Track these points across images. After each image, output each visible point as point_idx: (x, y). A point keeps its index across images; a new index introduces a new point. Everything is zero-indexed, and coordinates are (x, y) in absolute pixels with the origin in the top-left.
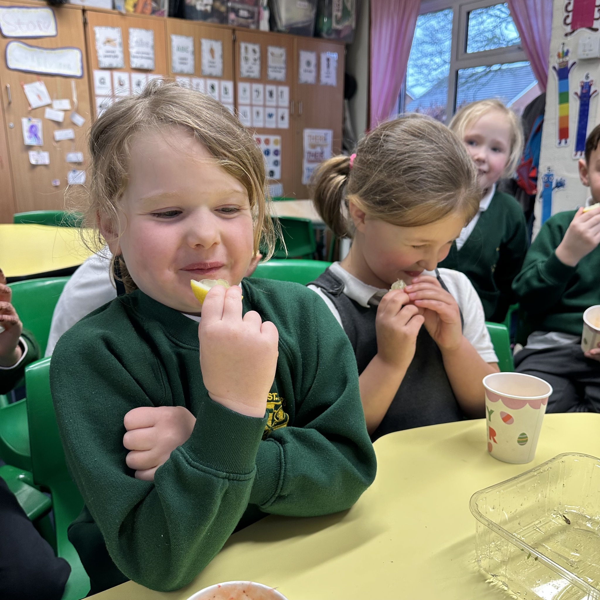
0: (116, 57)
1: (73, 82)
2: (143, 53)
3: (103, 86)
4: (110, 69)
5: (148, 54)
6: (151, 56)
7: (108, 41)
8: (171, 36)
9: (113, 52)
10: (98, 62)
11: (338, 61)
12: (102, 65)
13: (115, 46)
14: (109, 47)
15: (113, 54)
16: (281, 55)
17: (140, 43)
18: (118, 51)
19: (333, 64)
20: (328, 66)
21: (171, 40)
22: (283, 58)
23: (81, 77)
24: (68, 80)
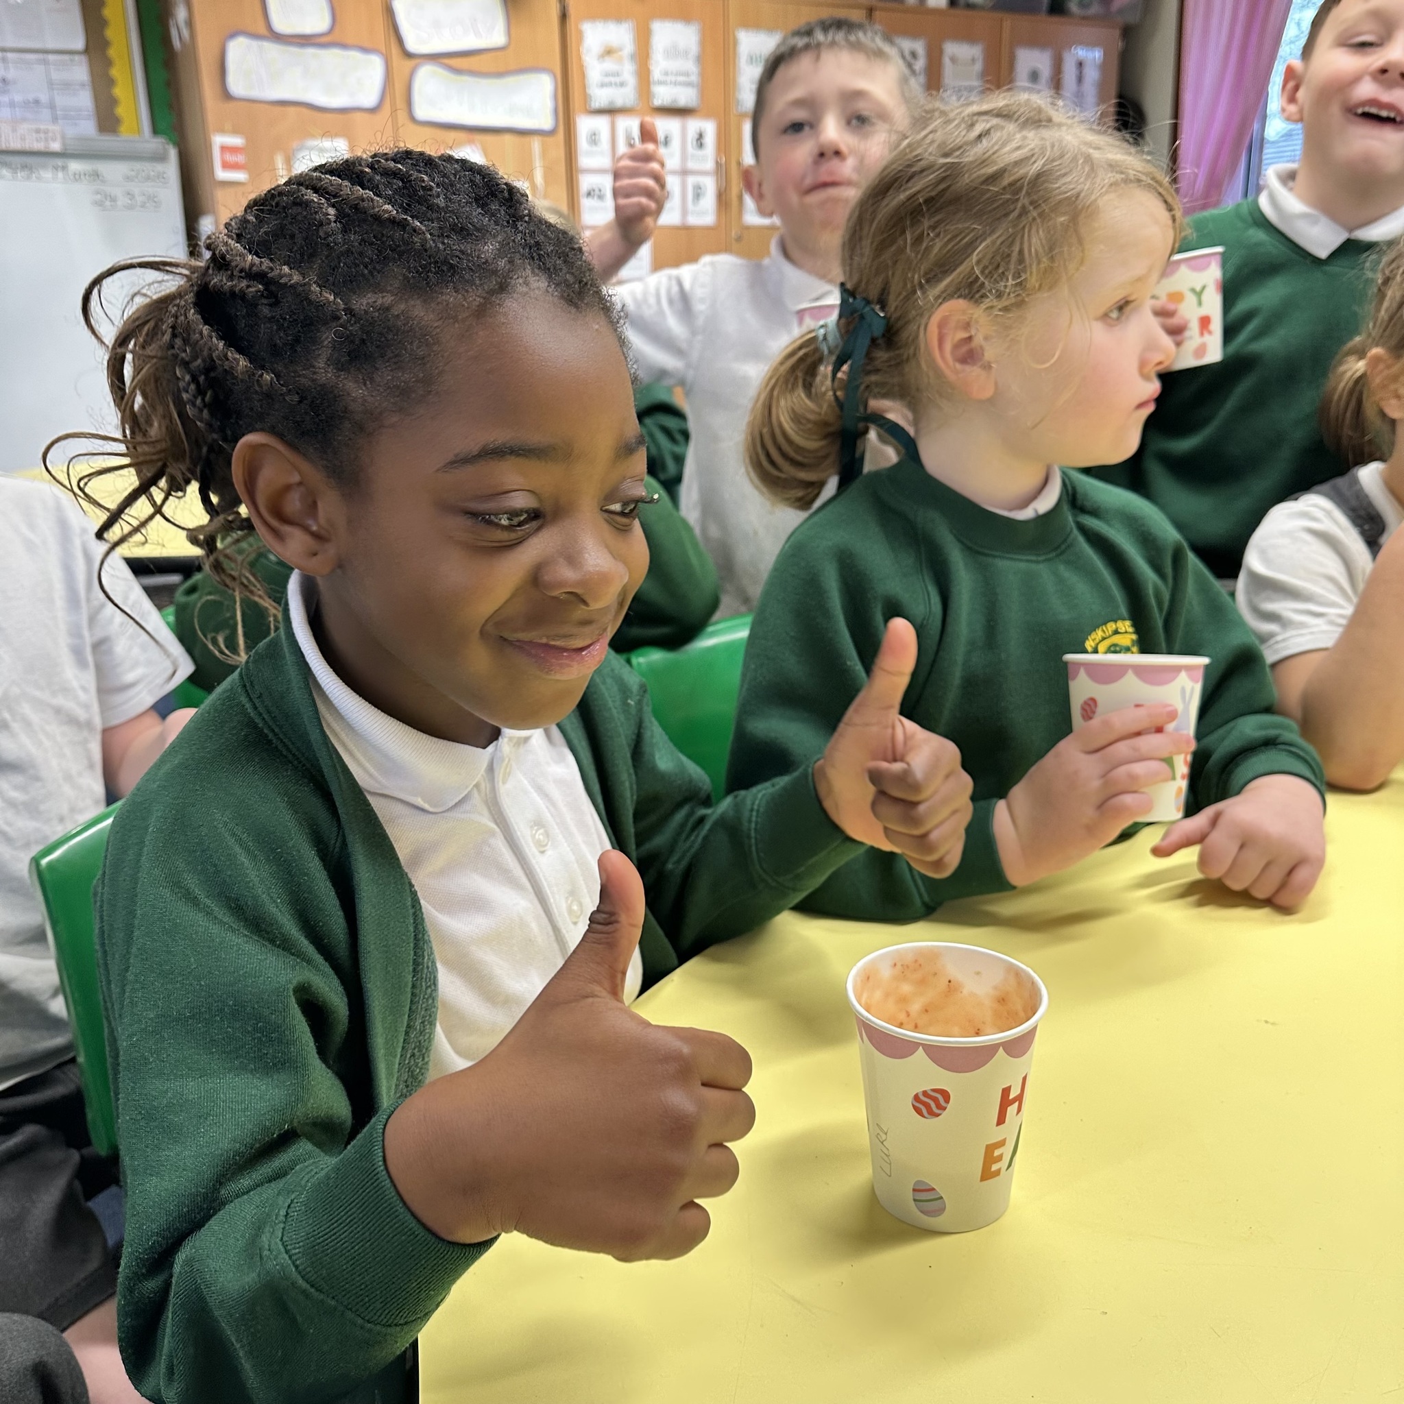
0: (622, 84)
1: (536, 144)
2: (679, 74)
3: (594, 148)
4: (611, 111)
5: (687, 74)
6: (694, 78)
7: (609, 52)
8: (736, 33)
9: (617, 74)
10: (586, 97)
11: (1103, 67)
12: (596, 104)
13: (620, 61)
14: (609, 65)
15: (617, 80)
16: (973, 60)
17: (673, 52)
18: (628, 71)
19: (1092, 75)
20: (1080, 79)
21: (736, 43)
22: (978, 66)
23: (551, 133)
24: (526, 139)
